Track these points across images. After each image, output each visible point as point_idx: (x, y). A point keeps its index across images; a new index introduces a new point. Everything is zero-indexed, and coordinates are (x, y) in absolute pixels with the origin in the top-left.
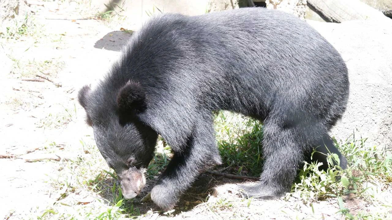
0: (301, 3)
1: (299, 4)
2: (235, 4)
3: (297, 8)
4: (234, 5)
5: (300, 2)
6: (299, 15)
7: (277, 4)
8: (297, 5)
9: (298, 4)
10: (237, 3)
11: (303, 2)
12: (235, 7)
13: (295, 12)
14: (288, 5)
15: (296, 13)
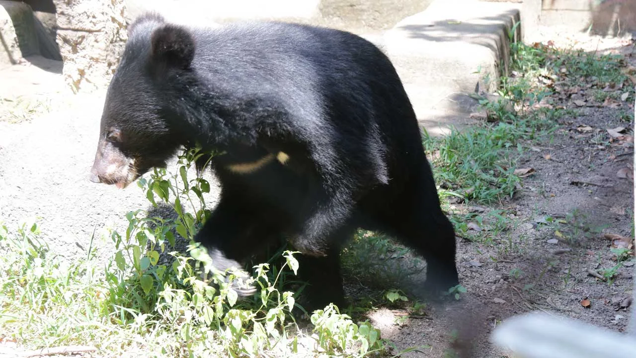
0: (118, 39)
1: (115, 39)
2: (12, 46)
3: (113, 48)
4: (10, 49)
5: (116, 36)
6: (117, 59)
7: (77, 44)
8: (111, 42)
9: (112, 40)
10: (16, 45)
11: (121, 37)
12: (12, 52)
13: (109, 55)
14: (95, 43)
15: (111, 56)
